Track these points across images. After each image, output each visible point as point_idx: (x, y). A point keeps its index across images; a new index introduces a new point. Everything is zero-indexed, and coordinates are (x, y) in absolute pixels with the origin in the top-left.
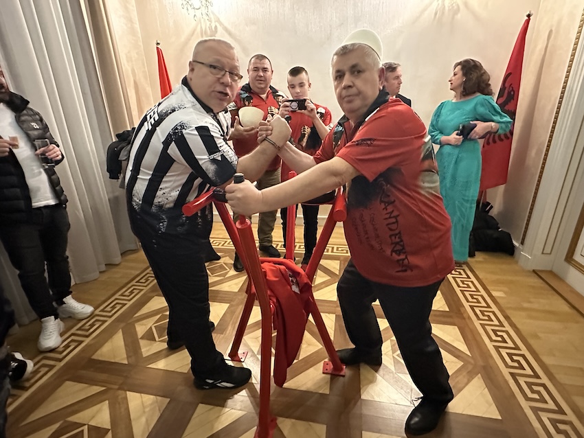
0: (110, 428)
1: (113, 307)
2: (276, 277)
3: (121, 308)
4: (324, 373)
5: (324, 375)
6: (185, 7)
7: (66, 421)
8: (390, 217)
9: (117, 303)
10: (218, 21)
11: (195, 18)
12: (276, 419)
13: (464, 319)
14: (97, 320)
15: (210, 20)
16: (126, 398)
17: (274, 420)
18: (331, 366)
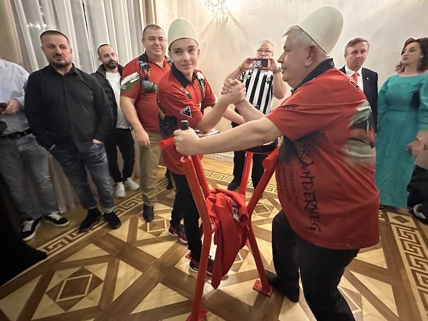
0: (103, 280)
1: (130, 204)
2: (223, 205)
3: (134, 205)
4: (254, 289)
5: (253, 290)
6: (207, 4)
7: (83, 268)
8: (306, 177)
9: (133, 202)
10: (229, 13)
11: (213, 13)
12: (207, 312)
13: (401, 280)
14: (119, 210)
15: (224, 14)
16: (118, 264)
17: (204, 312)
18: (260, 286)
